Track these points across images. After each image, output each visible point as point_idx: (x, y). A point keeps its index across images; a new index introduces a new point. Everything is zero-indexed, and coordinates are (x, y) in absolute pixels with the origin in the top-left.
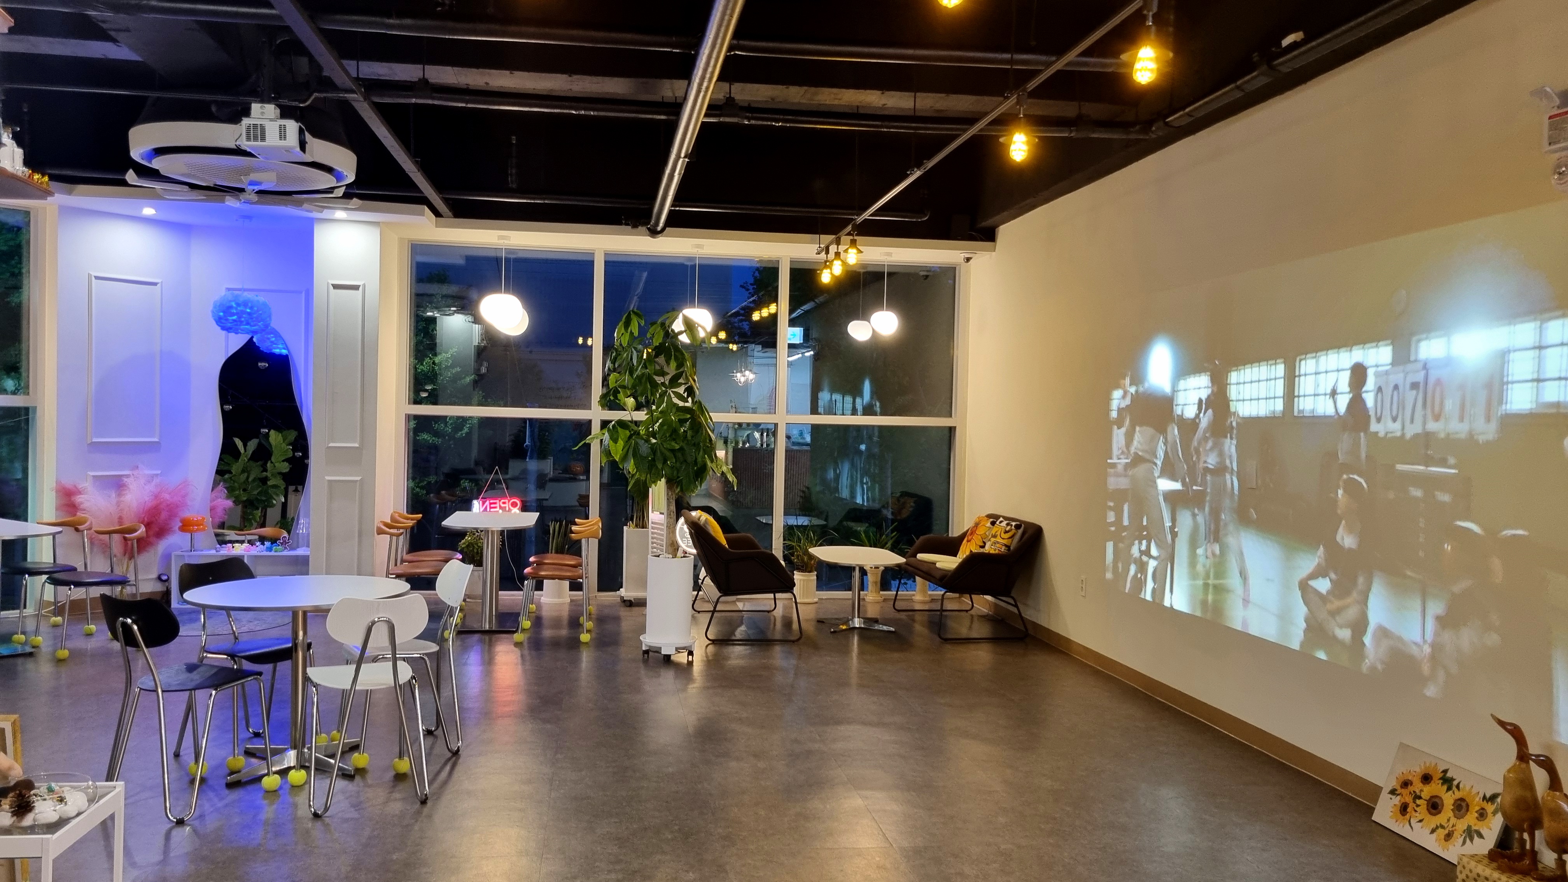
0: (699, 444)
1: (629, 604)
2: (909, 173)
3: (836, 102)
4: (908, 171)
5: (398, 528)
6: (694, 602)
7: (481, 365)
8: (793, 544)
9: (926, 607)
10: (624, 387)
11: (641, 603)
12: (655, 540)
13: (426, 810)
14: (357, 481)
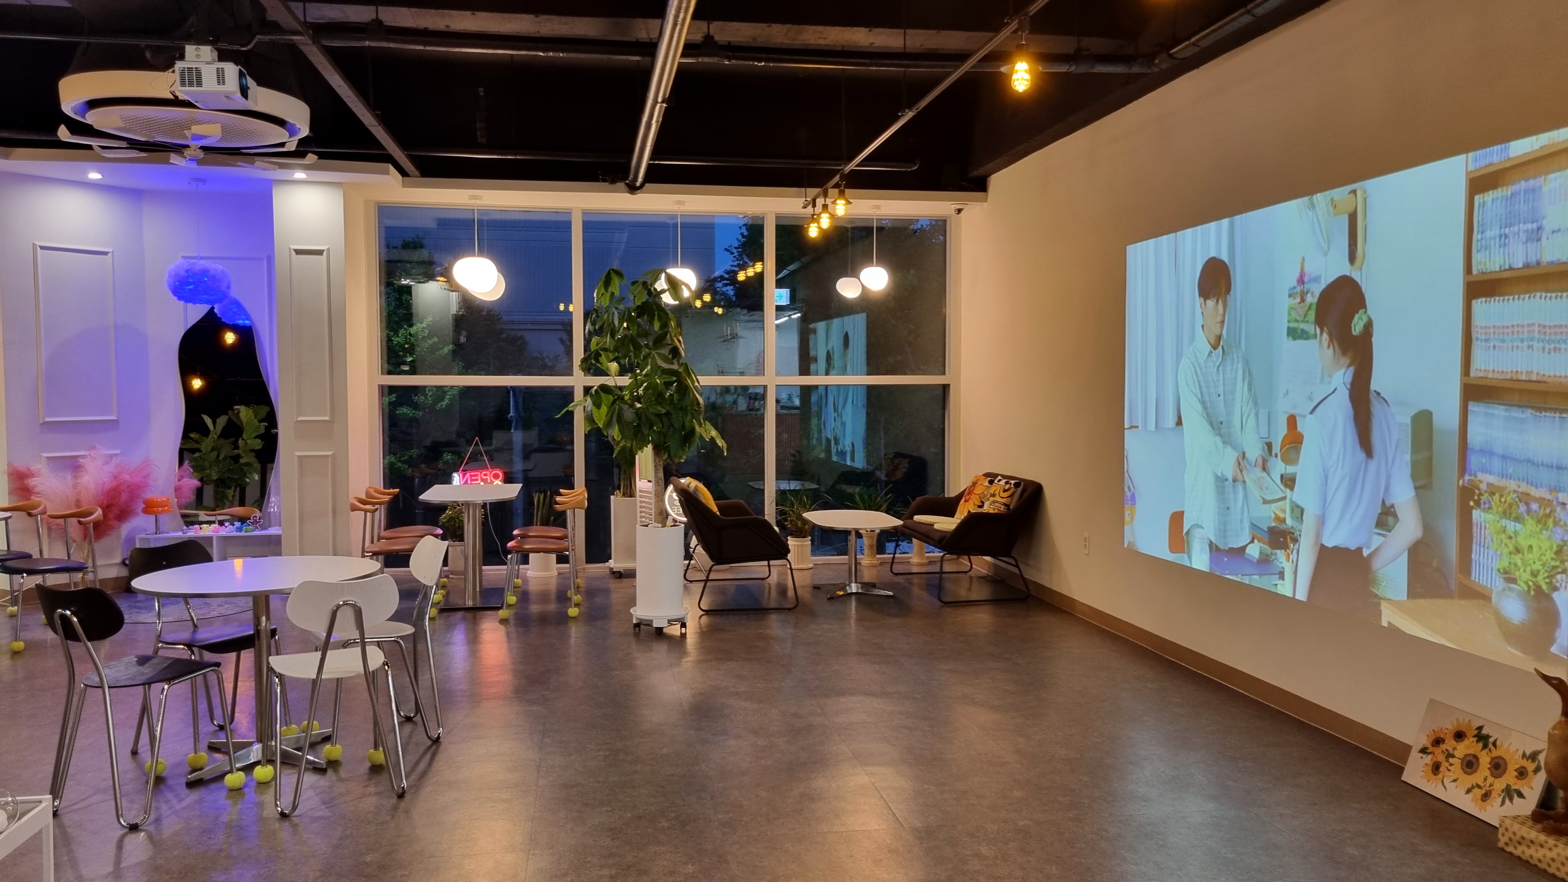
0: (686, 408)
1: (619, 575)
2: (900, 114)
3: (822, 42)
4: (899, 112)
5: (373, 504)
6: (686, 571)
7: (460, 334)
8: (787, 509)
9: (924, 570)
10: (605, 350)
11: (631, 574)
12: (643, 509)
13: (403, 804)
14: (328, 456)
